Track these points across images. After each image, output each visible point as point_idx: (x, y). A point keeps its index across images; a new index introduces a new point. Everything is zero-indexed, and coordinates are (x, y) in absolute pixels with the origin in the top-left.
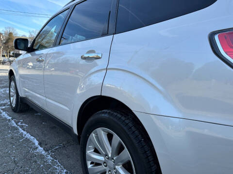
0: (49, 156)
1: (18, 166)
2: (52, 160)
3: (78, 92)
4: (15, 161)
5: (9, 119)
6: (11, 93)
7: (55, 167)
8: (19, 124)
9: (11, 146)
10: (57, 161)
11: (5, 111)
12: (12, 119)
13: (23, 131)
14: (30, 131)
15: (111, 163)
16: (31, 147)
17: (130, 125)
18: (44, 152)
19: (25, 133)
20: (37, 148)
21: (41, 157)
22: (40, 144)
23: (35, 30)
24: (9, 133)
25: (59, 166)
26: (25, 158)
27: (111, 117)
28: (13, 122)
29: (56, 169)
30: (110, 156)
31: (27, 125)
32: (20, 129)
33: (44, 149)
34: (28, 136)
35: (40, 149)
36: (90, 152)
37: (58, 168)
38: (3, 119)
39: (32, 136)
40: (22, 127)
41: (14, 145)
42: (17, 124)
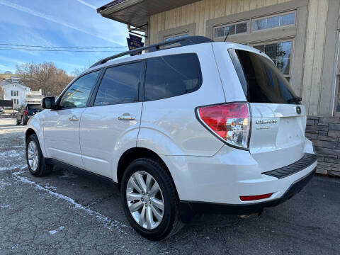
0: (89, 209)
2: (93, 212)
3: (116, 149)
5: (33, 184)
6: (29, 156)
7: (97, 216)
8: (47, 187)
10: (97, 212)
11: (23, 176)
12: (36, 183)
13: (53, 193)
14: (61, 192)
15: (146, 196)
16: (69, 205)
17: (158, 165)
18: (83, 207)
19: (57, 194)
20: (74, 205)
21: (81, 211)
22: (76, 201)
23: (25, 64)
24: (40, 196)
25: (100, 215)
27: (145, 163)
28: (38, 186)
30: (145, 191)
31: (56, 188)
32: (50, 192)
33: (82, 205)
34: (62, 196)
35: (78, 206)
36: (130, 194)
38: (25, 184)
39: (65, 196)
40: (51, 189)
42: (43, 187)
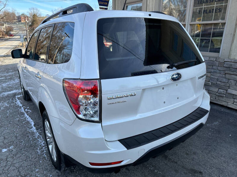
0: (38, 133)
1: (17, 139)
2: (39, 136)
4: (16, 136)
5: (21, 106)
7: (39, 140)
8: (26, 110)
9: (16, 126)
10: (41, 136)
11: (19, 99)
12: (22, 106)
13: (27, 116)
14: (31, 116)
16: (29, 127)
18: (35, 130)
20: (32, 128)
21: (33, 133)
22: (35, 125)
24: (18, 117)
25: (41, 139)
26: (22, 134)
28: (23, 108)
29: (39, 141)
31: (31, 111)
32: (26, 114)
33: (36, 128)
34: (29, 119)
35: (34, 128)
37: (40, 140)
38: (16, 106)
39: (31, 119)
40: (27, 112)
41: (19, 126)
42: (24, 110)
